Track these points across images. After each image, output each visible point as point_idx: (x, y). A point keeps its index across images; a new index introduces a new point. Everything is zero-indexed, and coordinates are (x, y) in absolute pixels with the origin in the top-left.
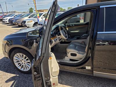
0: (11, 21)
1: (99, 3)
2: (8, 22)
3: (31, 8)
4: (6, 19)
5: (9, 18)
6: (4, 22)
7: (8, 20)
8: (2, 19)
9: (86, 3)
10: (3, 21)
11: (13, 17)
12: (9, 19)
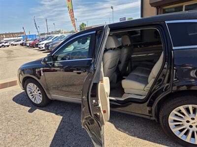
0: (47, 46)
1: (159, 15)
2: (44, 48)
3: (83, 24)
4: (43, 44)
5: (45, 42)
6: (40, 48)
7: (44, 45)
8: (37, 44)
9: (142, 16)
10: (39, 46)
11: (51, 41)
12: (46, 44)
